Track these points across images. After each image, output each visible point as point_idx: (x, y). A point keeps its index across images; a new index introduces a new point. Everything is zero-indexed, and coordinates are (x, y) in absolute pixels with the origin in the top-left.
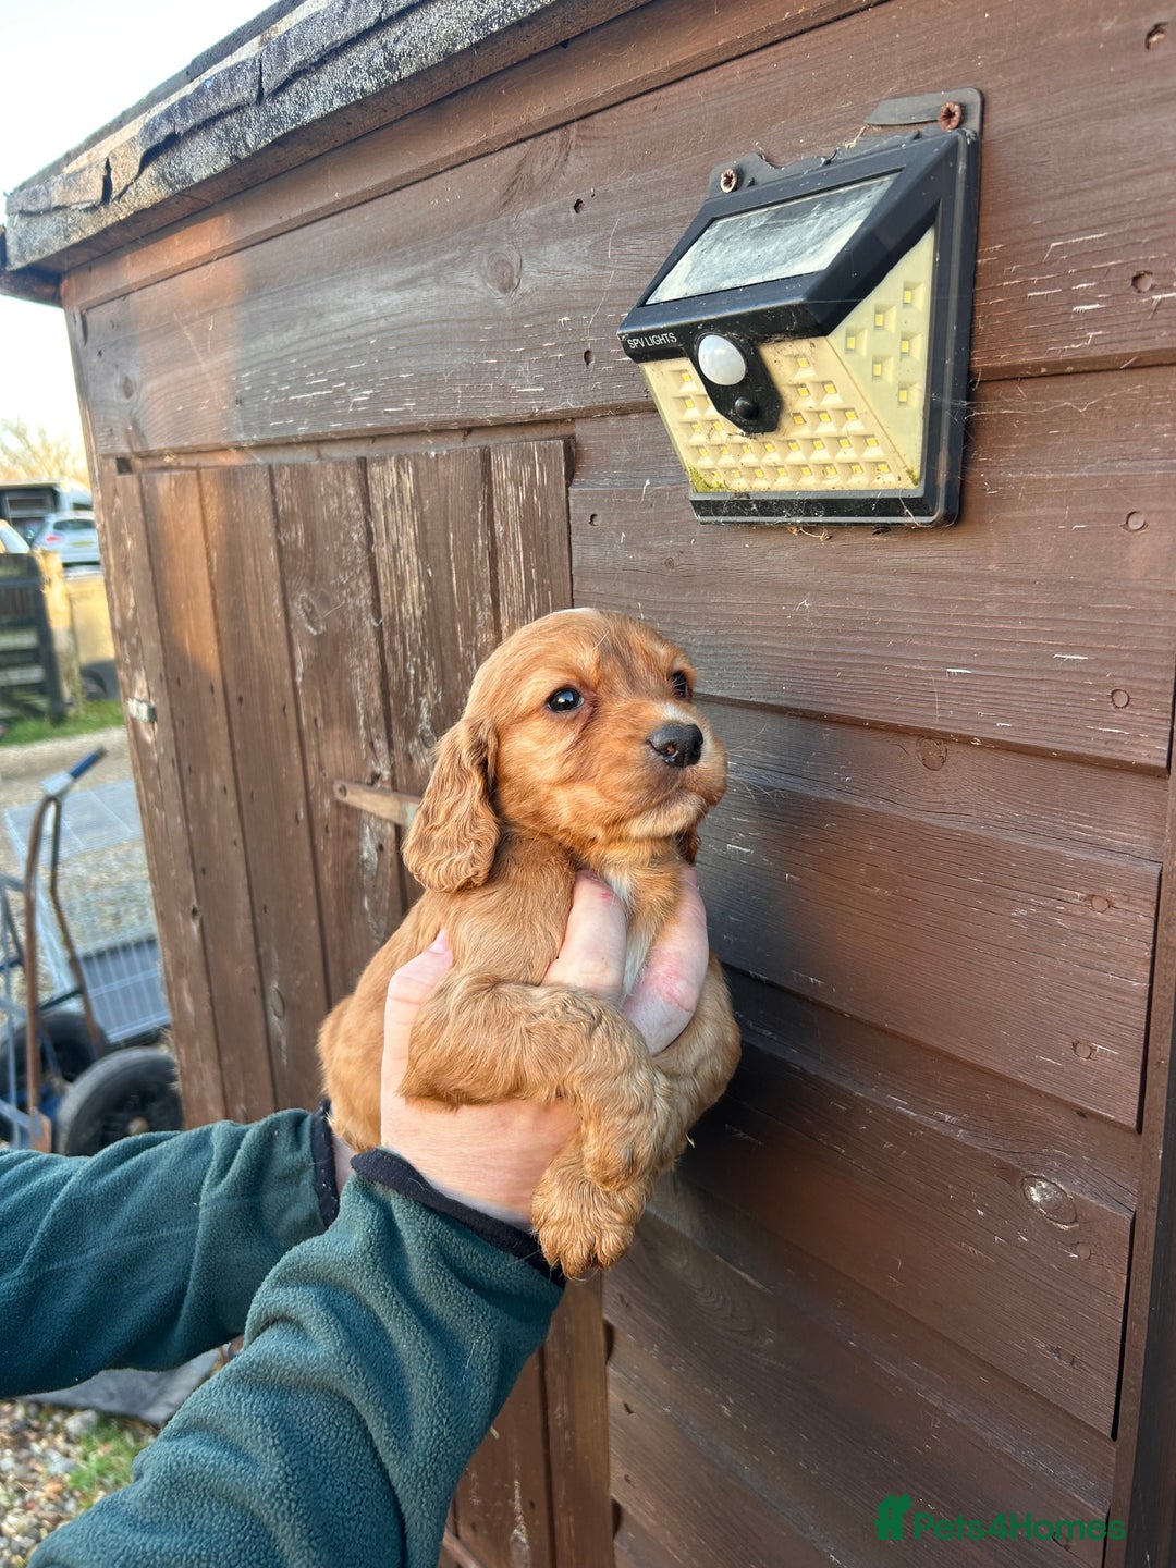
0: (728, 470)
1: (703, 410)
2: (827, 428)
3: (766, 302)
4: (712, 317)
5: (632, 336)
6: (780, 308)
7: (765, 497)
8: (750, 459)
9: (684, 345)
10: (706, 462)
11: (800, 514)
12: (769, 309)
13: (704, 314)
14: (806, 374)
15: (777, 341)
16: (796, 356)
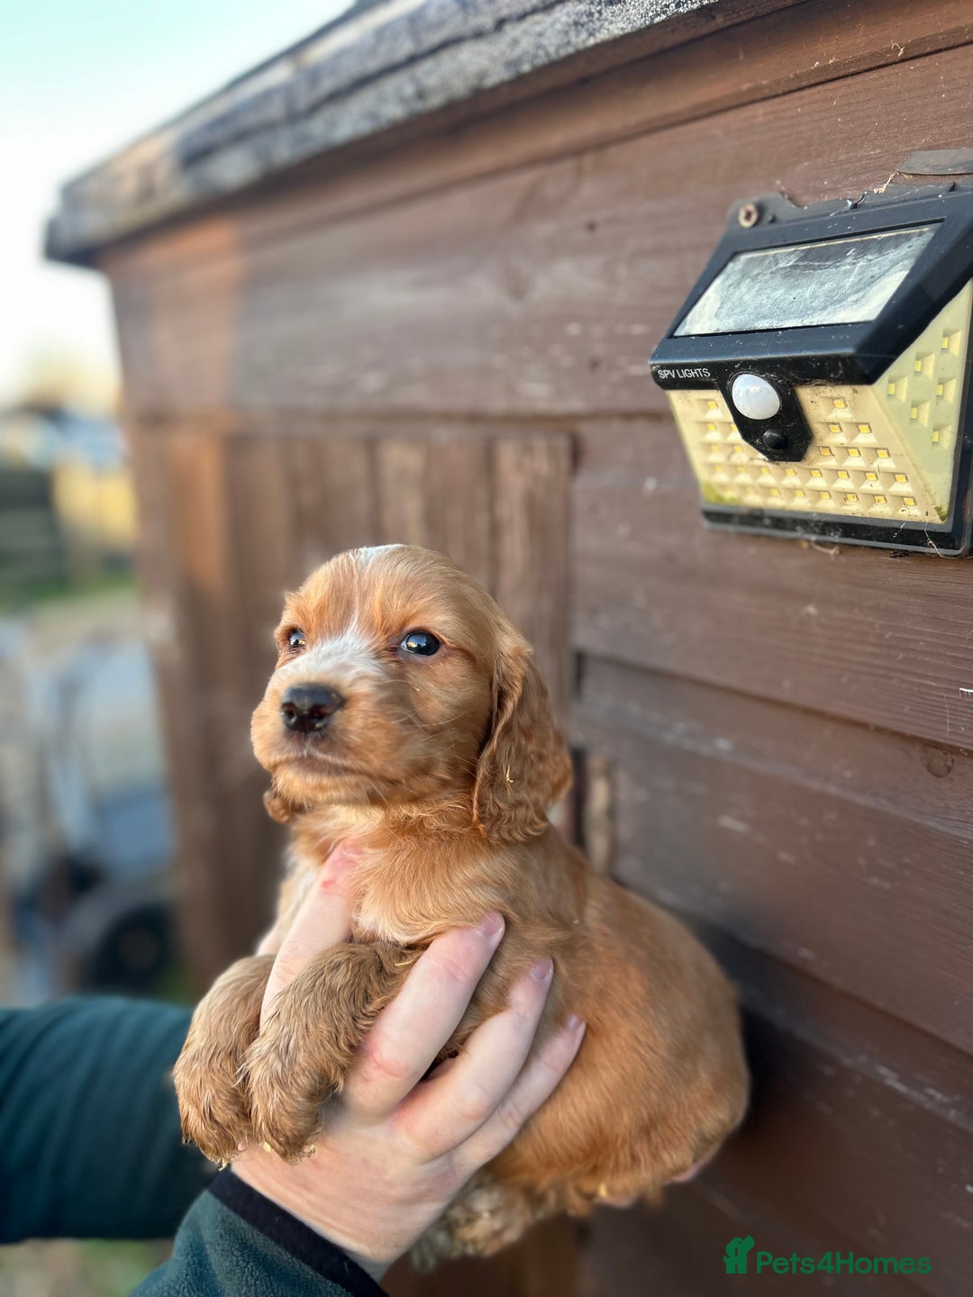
0: (743, 488)
1: (726, 434)
2: (855, 462)
3: (808, 349)
4: (749, 357)
5: (663, 367)
6: (828, 357)
7: (780, 515)
9: (717, 379)
10: (722, 477)
11: (815, 533)
12: (814, 356)
13: (742, 353)
15: (817, 385)
16: (834, 399)
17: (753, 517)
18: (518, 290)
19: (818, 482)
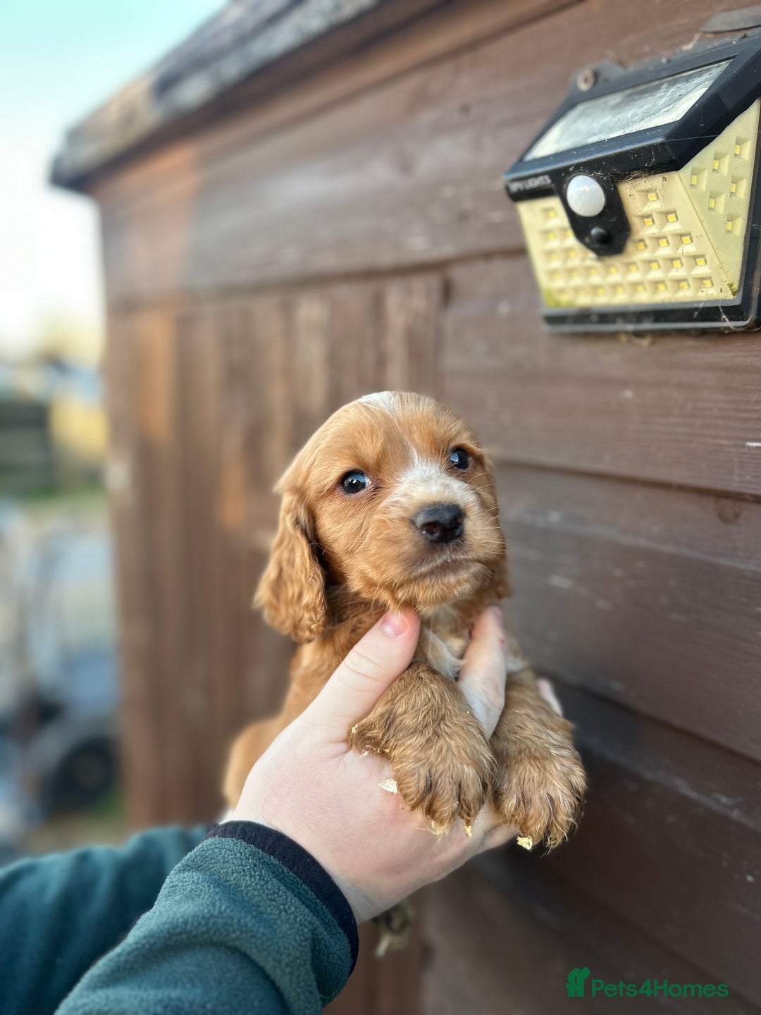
0: (577, 290)
1: (564, 240)
2: (665, 251)
3: (628, 145)
4: (582, 160)
5: (514, 181)
6: (643, 148)
7: (604, 311)
8: (596, 279)
9: (556, 185)
10: (559, 283)
11: (631, 323)
12: (632, 150)
13: (576, 158)
14: (654, 206)
15: (634, 178)
16: (648, 191)
17: (584, 316)
18: (405, 166)
19: (635, 276)
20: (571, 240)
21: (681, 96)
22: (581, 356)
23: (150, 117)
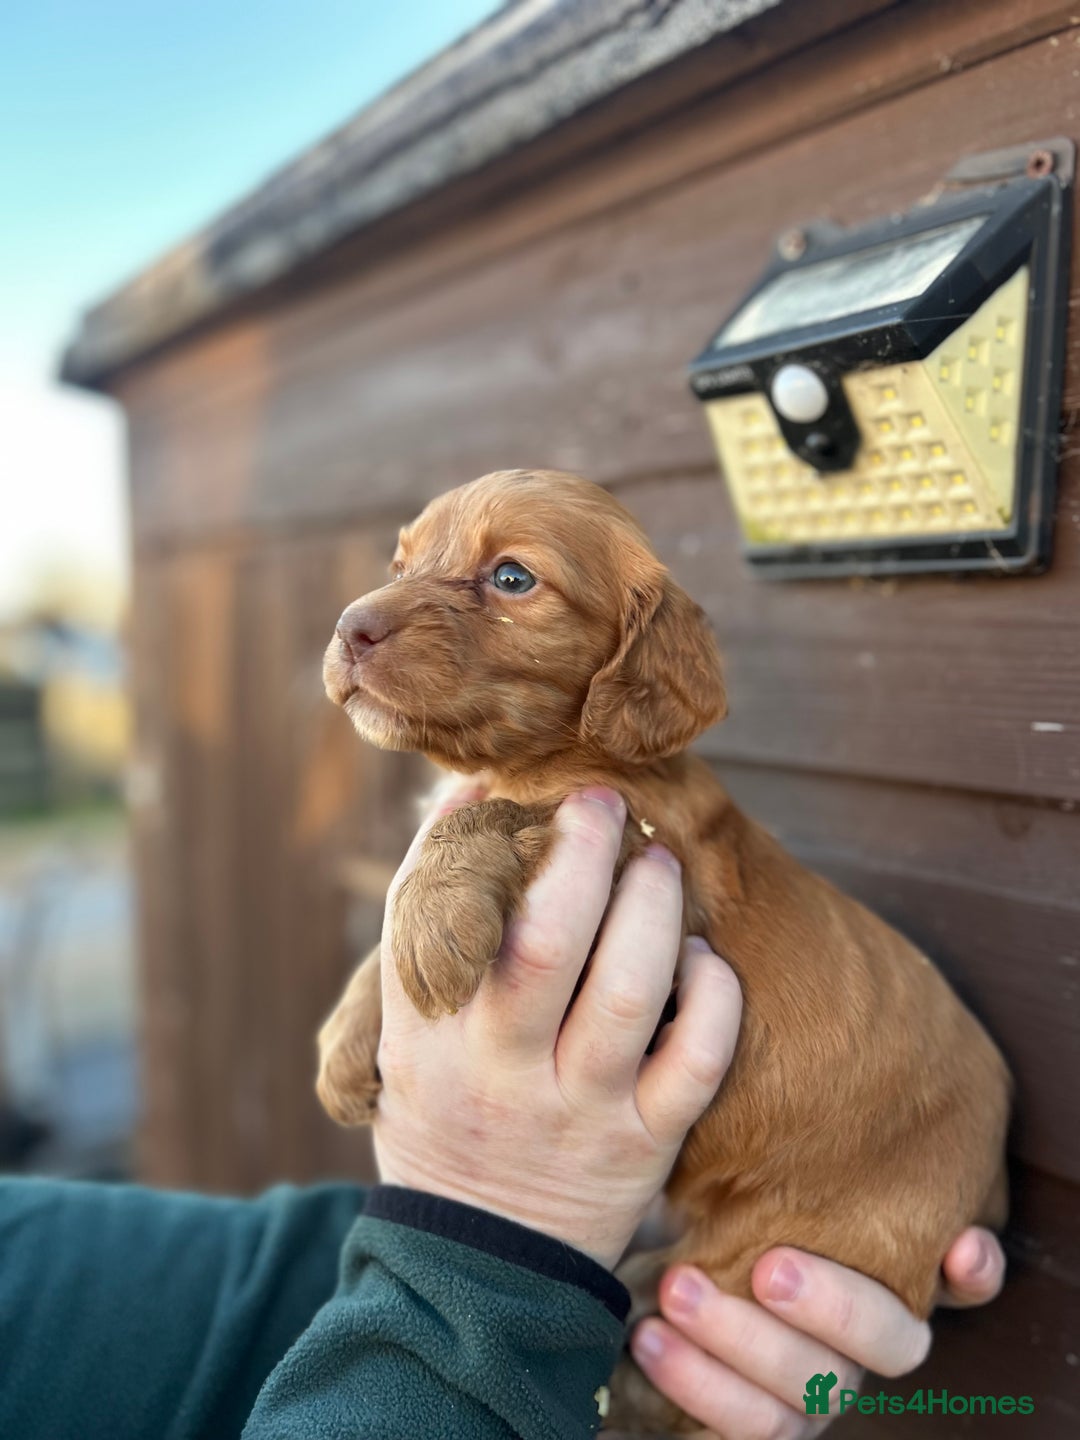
0: (791, 520)
1: (771, 452)
2: (909, 465)
3: (854, 327)
4: (790, 350)
6: (875, 331)
7: (830, 547)
8: (816, 503)
9: (759, 378)
10: (765, 510)
11: (868, 563)
13: (785, 345)
14: (892, 405)
15: (865, 370)
16: (882, 388)
17: (801, 554)
19: (870, 499)
20: (781, 452)
21: (922, 265)
22: (801, 610)
23: (200, 292)
